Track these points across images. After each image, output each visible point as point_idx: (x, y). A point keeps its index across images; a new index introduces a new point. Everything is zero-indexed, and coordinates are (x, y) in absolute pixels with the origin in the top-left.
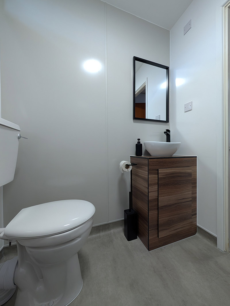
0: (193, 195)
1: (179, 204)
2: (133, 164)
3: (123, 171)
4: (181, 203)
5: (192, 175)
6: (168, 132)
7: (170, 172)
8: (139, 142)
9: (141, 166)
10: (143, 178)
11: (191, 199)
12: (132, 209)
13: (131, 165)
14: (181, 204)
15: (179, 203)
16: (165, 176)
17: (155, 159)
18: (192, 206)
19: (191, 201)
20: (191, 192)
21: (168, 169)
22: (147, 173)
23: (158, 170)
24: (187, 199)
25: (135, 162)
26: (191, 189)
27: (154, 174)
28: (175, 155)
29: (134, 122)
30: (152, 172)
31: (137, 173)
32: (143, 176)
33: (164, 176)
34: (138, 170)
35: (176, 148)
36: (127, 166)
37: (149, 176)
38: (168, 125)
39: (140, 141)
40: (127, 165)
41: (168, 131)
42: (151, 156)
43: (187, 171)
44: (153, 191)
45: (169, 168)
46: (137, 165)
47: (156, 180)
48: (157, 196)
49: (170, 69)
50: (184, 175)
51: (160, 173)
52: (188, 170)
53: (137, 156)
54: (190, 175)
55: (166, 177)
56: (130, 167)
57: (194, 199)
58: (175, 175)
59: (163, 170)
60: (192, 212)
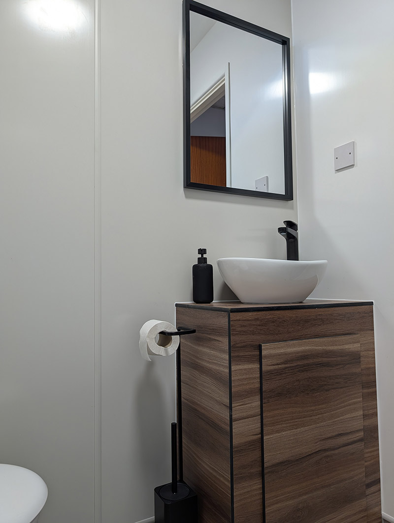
0: (368, 422)
1: (328, 453)
2: (182, 331)
3: (150, 353)
4: (334, 449)
5: (362, 359)
6: (290, 230)
7: (298, 352)
8: (202, 260)
9: (210, 334)
10: (215, 376)
11: (361, 434)
12: (181, 480)
13: (175, 334)
14: (333, 452)
15: (325, 450)
16: (283, 366)
17: (250, 314)
18: (366, 455)
19: (361, 440)
20: (361, 413)
21: (292, 342)
22: (227, 357)
23: (260, 348)
24: (350, 437)
25: (190, 323)
26: (360, 402)
27: (249, 360)
28: (312, 299)
29: (187, 197)
30: (241, 354)
31: (197, 358)
32: (214, 367)
33: (277, 364)
34: (201, 348)
35: (313, 276)
36: (165, 338)
37: (233, 368)
38: (292, 208)
39: (205, 256)
40: (162, 333)
41: (291, 225)
42: (240, 303)
43: (347, 347)
44: (245, 414)
45: (292, 340)
46: (194, 331)
47: (255, 378)
48: (259, 430)
49: (293, 44)
50: (339, 359)
51: (265, 357)
52: (350, 345)
53: (197, 303)
54: (355, 358)
55: (286, 368)
56: (173, 341)
57: (371, 434)
58: (311, 361)
59: (275, 348)
60: (366, 476)
